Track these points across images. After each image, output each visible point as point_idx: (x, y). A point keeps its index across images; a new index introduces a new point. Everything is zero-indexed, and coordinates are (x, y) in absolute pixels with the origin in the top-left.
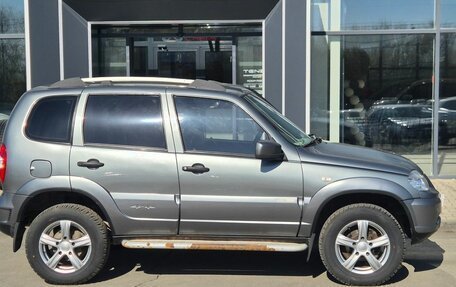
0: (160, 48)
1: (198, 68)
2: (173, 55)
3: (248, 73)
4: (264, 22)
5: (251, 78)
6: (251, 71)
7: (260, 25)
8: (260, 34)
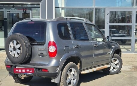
0: (8, 12)
1: (20, 18)
2: (13, 14)
4: (40, 3)
7: (39, 4)
8: (39, 7)
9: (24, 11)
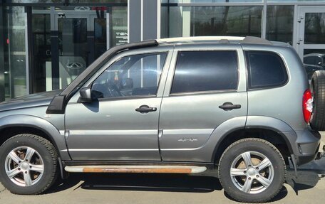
0: (60, 15)
1: (88, 30)
3: (120, 35)
5: (122, 39)
6: (122, 34)
9: (97, 12)
